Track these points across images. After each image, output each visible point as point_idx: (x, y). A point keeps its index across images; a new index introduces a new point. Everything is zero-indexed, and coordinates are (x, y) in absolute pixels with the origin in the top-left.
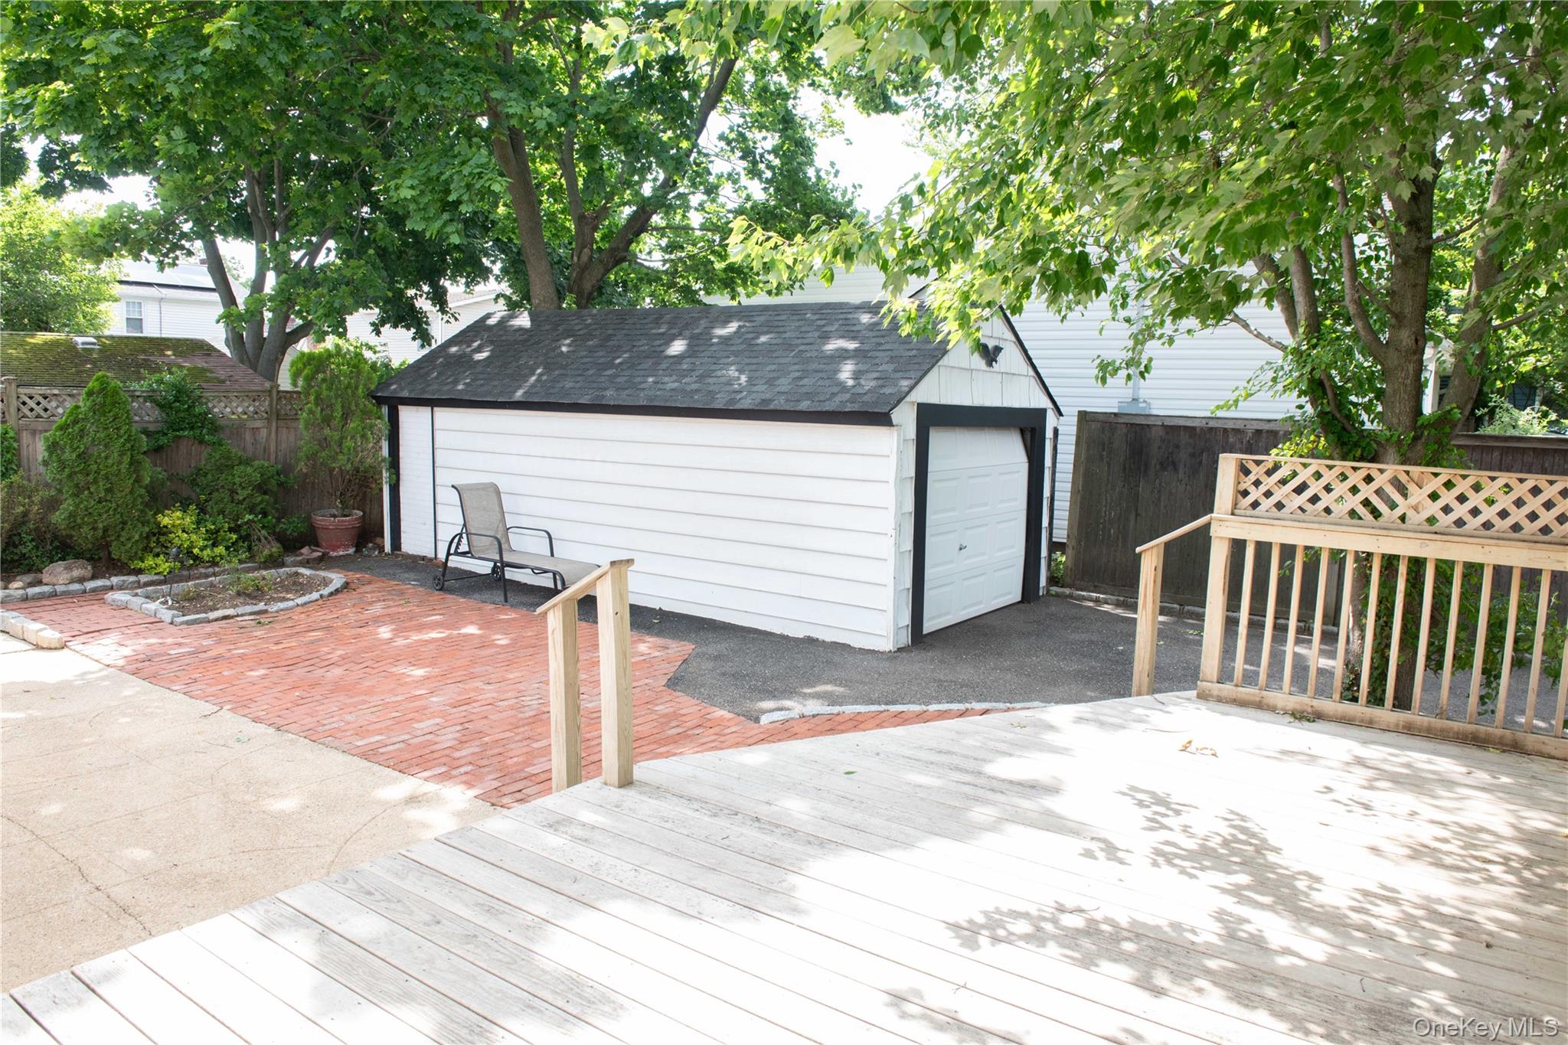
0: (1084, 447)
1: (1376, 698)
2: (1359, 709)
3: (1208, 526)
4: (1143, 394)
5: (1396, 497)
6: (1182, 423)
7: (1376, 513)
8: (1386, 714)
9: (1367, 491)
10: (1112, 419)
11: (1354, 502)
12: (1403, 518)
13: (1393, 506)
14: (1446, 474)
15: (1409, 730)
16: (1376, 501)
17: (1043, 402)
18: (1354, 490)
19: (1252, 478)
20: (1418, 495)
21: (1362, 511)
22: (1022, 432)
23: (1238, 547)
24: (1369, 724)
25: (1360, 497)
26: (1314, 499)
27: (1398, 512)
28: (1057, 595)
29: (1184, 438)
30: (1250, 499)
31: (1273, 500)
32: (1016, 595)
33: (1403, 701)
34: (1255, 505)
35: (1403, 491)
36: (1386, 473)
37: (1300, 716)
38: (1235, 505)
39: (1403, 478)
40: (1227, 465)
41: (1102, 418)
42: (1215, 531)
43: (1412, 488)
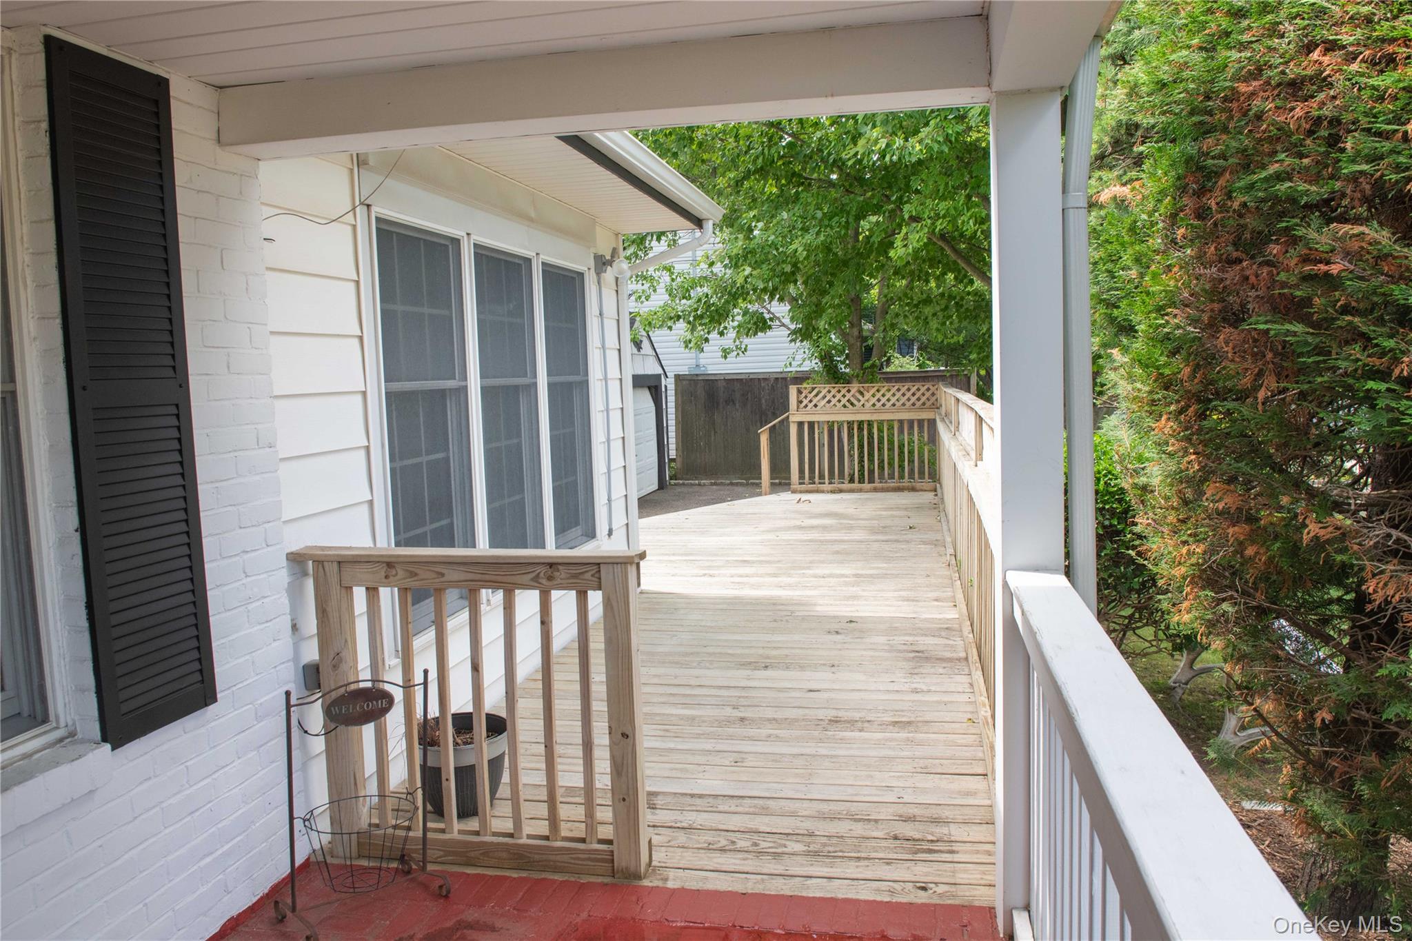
0: (680, 396)
1: (861, 481)
2: (856, 485)
3: (788, 417)
4: (702, 362)
5: (860, 397)
6: (735, 377)
7: (852, 404)
8: (866, 486)
9: (848, 396)
10: (695, 378)
11: (844, 401)
12: (863, 405)
13: (859, 401)
14: (877, 385)
15: (875, 490)
16: (852, 399)
17: (660, 371)
18: (844, 396)
19: (803, 395)
20: (867, 395)
21: (847, 404)
22: (649, 388)
23: (801, 424)
24: (860, 491)
25: (846, 399)
26: (829, 402)
27: (861, 403)
28: (675, 485)
29: (737, 386)
30: (804, 404)
31: (813, 403)
32: (655, 487)
33: (871, 481)
34: (806, 406)
35: (862, 394)
36: (855, 387)
37: (833, 492)
38: (798, 407)
39: (862, 389)
40: (793, 390)
41: (689, 378)
42: (792, 419)
43: (865, 393)
